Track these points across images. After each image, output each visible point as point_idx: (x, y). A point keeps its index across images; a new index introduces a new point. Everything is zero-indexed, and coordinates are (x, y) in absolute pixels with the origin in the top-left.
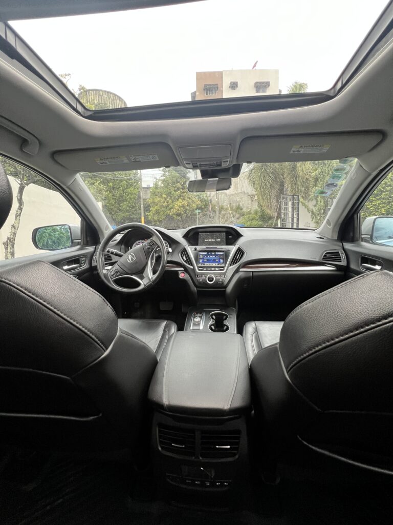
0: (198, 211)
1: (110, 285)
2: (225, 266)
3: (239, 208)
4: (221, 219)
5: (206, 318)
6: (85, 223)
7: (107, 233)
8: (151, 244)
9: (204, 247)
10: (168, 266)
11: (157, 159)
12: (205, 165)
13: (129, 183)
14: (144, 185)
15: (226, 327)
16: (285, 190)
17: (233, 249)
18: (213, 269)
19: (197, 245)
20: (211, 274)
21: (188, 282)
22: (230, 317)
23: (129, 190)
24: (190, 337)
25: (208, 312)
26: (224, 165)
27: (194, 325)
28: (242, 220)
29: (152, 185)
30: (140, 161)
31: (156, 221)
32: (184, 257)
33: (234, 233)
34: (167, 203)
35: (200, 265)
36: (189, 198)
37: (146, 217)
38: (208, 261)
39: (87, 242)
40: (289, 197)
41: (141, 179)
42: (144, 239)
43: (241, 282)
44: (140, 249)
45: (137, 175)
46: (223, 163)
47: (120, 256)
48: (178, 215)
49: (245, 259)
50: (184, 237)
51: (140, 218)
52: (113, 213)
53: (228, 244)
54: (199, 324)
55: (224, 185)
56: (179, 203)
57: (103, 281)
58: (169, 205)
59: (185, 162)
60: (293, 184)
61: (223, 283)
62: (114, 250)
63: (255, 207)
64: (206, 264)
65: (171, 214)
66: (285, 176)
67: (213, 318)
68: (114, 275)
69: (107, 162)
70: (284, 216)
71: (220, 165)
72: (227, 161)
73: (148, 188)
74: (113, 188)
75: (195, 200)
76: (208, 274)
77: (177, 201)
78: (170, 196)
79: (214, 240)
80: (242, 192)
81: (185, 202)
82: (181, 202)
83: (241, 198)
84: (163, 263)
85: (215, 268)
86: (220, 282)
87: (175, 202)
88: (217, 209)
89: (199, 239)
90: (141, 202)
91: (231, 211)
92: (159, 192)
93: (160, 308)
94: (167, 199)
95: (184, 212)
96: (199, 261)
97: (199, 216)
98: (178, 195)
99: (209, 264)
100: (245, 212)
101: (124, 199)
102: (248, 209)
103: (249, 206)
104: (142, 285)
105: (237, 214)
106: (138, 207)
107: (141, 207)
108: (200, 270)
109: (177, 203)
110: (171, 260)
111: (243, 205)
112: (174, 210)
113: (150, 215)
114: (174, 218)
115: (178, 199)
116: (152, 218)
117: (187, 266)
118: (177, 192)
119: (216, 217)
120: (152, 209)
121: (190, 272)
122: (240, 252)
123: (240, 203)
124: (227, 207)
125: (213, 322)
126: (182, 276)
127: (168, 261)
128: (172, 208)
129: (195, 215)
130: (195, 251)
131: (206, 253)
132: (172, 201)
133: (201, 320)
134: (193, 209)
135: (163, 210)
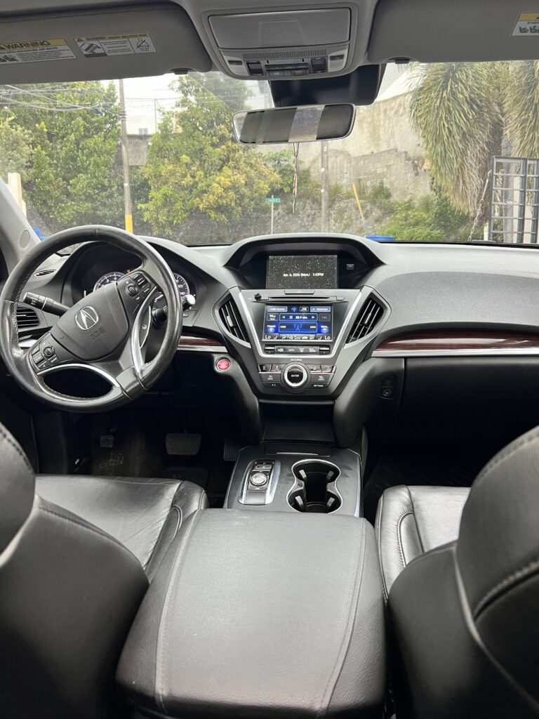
0: (273, 200)
1: (32, 389)
2: (334, 343)
3: (381, 193)
4: (332, 221)
5: (281, 476)
7: (24, 251)
8: (140, 281)
9: (280, 293)
10: (184, 342)
11: (152, 49)
12: (282, 68)
13: (91, 123)
14: (132, 129)
15: (332, 500)
16: (503, 144)
17: (355, 299)
18: (302, 349)
19: (264, 287)
20: (295, 361)
21: (238, 382)
22: (345, 475)
23: (90, 142)
24: (236, 523)
25: (286, 461)
26: (335, 68)
27: (251, 493)
28: (388, 226)
29: (152, 130)
30: (105, 55)
31: (164, 227)
32: (228, 319)
33: (358, 254)
34: (193, 177)
35: (267, 339)
36: (251, 166)
37: (137, 215)
38: (291, 328)
40: (515, 165)
41: (123, 114)
42: (123, 270)
43: (374, 383)
44: (111, 295)
45: (114, 101)
46: (329, 62)
47: (60, 313)
48: (220, 209)
49: (387, 323)
50: (227, 265)
51: (123, 217)
52: (51, 203)
53: (342, 285)
54: (263, 493)
55: (335, 124)
56: (225, 178)
57: (13, 379)
58: (197, 183)
59: (227, 58)
60: (527, 130)
61: (326, 387)
62: (42, 298)
63: (423, 190)
64: (284, 336)
65: (201, 206)
66: (506, 108)
67: (300, 477)
68: (43, 364)
70: (501, 215)
71: (323, 68)
72: (341, 57)
73: (143, 137)
74: (50, 136)
75: (266, 171)
76: (288, 361)
77: (218, 173)
78: (201, 160)
79: (307, 275)
80: (389, 149)
81: (239, 175)
82: (229, 177)
83: (388, 167)
84: (172, 332)
85: (306, 347)
86: (320, 383)
87: (212, 177)
88: (323, 195)
89: (269, 273)
90: (122, 174)
91: (361, 201)
92: (171, 149)
93: (166, 451)
94: (193, 168)
95: (236, 204)
96: (267, 329)
97: (276, 213)
98: (222, 156)
99: (292, 337)
100: (397, 203)
101: (79, 166)
102: (405, 196)
103: (408, 188)
104: (114, 388)
105: (376, 209)
106: (116, 187)
107: (123, 187)
108: (268, 353)
109: (217, 179)
110: (195, 325)
111: (392, 184)
112: (211, 196)
113: (147, 210)
114: (210, 217)
115: (222, 166)
116: (151, 217)
117: (235, 342)
118: (219, 149)
119: (321, 216)
120: (152, 193)
121: (242, 357)
122: (374, 307)
123: (385, 179)
124: (349, 189)
125: (300, 485)
126: (221, 367)
127: (184, 327)
128: (205, 192)
129: (266, 210)
130: (259, 304)
131: (283, 309)
132: (206, 174)
133: (268, 481)
134: (261, 195)
135: (181, 197)
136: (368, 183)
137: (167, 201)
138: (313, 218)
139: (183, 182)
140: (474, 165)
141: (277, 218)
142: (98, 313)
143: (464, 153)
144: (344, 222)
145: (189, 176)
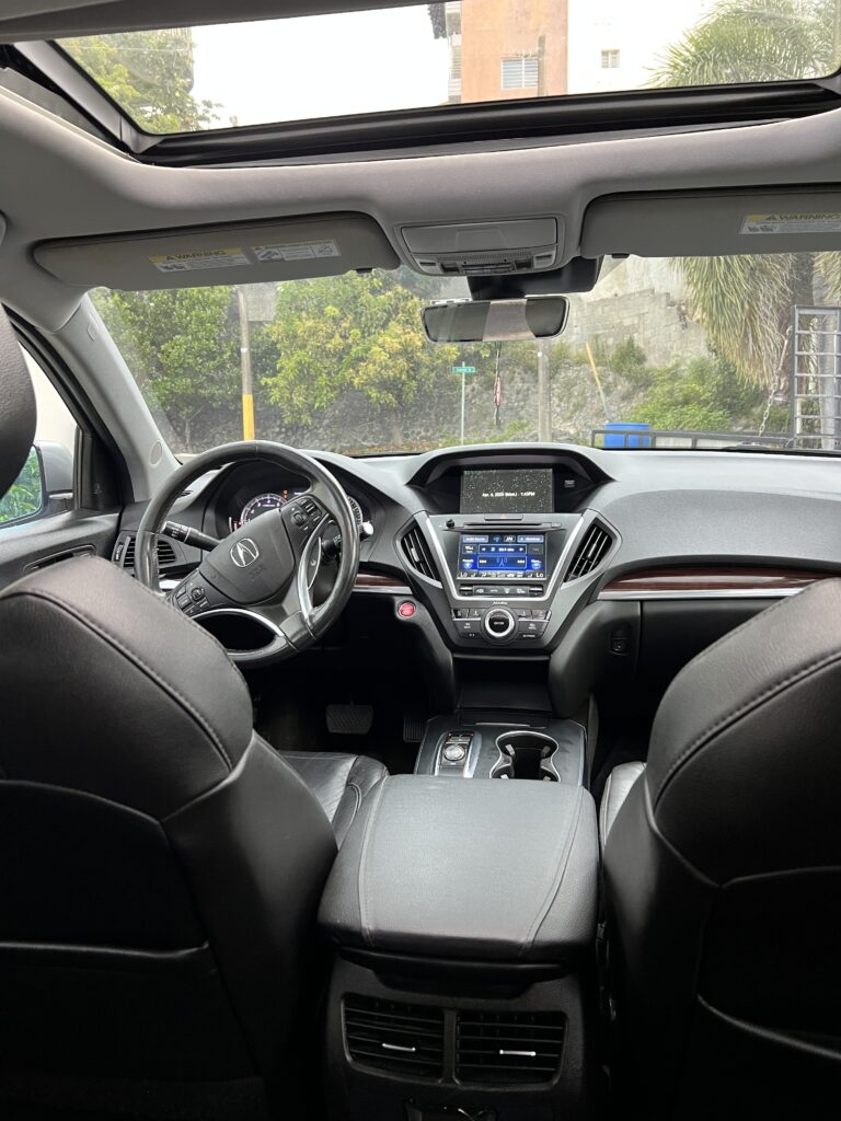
0: (464, 369)
2: (547, 582)
5: (482, 750)
6: (89, 438)
7: (154, 471)
8: (309, 508)
9: (480, 518)
10: (361, 582)
11: (336, 253)
12: (483, 266)
15: (547, 779)
17: (576, 526)
18: (507, 590)
19: (457, 512)
20: (500, 604)
21: (427, 633)
22: (563, 750)
25: (489, 733)
26: (539, 266)
27: (445, 768)
32: (413, 551)
35: (463, 577)
37: (260, 396)
38: (492, 564)
39: (94, 497)
43: (605, 636)
44: (273, 523)
46: (535, 261)
47: (207, 547)
49: (616, 558)
50: (411, 484)
51: (239, 399)
54: (460, 768)
56: (391, 338)
59: (418, 261)
61: (539, 637)
62: (185, 528)
63: (697, 349)
64: (484, 573)
65: (356, 381)
67: (506, 752)
68: (190, 609)
69: (184, 264)
71: (529, 264)
72: (550, 256)
76: (490, 605)
77: (382, 331)
78: (356, 313)
79: (513, 494)
80: (642, 289)
81: (412, 334)
82: (398, 336)
83: (641, 316)
84: (348, 568)
85: (513, 587)
86: (532, 632)
87: (372, 337)
88: (540, 361)
89: (463, 492)
90: (239, 335)
91: (599, 368)
92: (310, 298)
93: (327, 729)
94: (344, 325)
95: (408, 376)
96: (462, 564)
97: (469, 387)
98: (387, 307)
99: (496, 575)
100: (656, 370)
101: (176, 324)
102: (668, 359)
103: (672, 347)
104: (278, 639)
105: (622, 379)
106: (229, 354)
107: (239, 353)
108: (464, 595)
109: (380, 340)
110: (372, 560)
111: (647, 342)
112: (370, 366)
113: (275, 385)
114: (369, 397)
115: (388, 321)
116: (282, 397)
117: (423, 581)
118: (383, 297)
119: (537, 393)
120: (282, 362)
121: (431, 599)
122: (600, 536)
123: (635, 335)
124: (581, 350)
125: (506, 761)
126: (405, 612)
127: (361, 563)
128: (362, 359)
129: (454, 385)
130: (450, 533)
131: (483, 539)
132: (363, 332)
133: (465, 756)
134: (446, 362)
135: (325, 368)
136: (611, 341)
137: (305, 375)
138: (525, 396)
139: (329, 346)
140: (769, 313)
141: (470, 397)
142: (257, 546)
143: (753, 297)
144: (574, 400)
145: (337, 336)
